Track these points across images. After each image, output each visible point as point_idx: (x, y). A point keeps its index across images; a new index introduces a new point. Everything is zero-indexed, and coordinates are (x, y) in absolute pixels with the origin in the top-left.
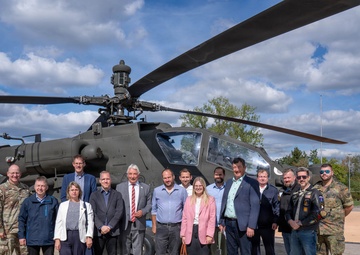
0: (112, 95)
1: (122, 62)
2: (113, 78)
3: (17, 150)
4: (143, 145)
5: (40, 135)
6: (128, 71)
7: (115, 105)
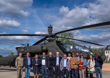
0: (48, 34)
1: (50, 25)
2: (48, 29)
3: (24, 48)
4: (58, 47)
5: (28, 44)
6: (52, 28)
7: (49, 36)
